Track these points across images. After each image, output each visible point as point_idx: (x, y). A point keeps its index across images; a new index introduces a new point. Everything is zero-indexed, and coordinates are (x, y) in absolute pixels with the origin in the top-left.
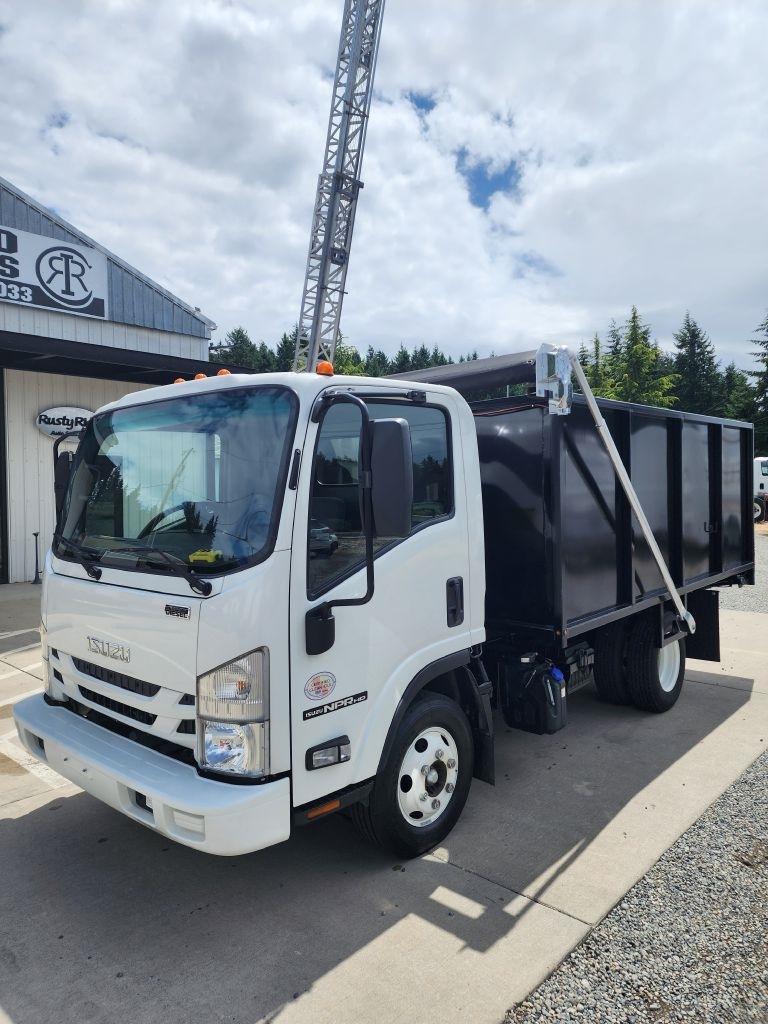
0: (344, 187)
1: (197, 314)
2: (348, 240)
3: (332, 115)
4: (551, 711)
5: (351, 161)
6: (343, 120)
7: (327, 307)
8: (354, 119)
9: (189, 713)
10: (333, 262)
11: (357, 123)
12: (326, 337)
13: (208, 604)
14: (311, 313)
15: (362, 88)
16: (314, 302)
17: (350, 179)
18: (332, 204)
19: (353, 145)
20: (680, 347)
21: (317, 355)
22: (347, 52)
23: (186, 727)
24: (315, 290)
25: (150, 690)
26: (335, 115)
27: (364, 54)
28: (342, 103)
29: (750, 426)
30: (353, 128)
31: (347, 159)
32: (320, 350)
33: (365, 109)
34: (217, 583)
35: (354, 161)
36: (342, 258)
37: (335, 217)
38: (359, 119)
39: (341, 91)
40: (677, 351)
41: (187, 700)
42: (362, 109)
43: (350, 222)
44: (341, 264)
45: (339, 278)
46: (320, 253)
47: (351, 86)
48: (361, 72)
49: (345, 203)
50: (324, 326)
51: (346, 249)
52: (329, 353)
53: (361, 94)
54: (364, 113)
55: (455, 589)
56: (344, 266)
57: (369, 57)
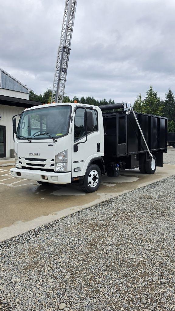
0: (66, 50)
1: (26, 87)
2: (67, 65)
3: (62, 29)
4: (116, 172)
5: (68, 43)
6: (66, 31)
7: (61, 85)
8: (69, 30)
9: (53, 162)
10: (63, 72)
11: (70, 32)
12: (60, 93)
13: (57, 143)
14: (56, 86)
15: (71, 22)
16: (57, 83)
17: (67, 48)
18: (62, 55)
19: (68, 38)
20: (167, 98)
21: (58, 98)
22: (67, 11)
23: (53, 165)
24: (57, 80)
25: (44, 160)
26: (63, 29)
27: (72, 12)
28: (65, 26)
29: (167, 118)
30: (68, 33)
31: (67, 42)
32: (59, 97)
33: (72, 27)
34: (58, 140)
35: (69, 43)
36: (65, 70)
37: (63, 59)
38: (70, 31)
39: (65, 23)
40: (166, 99)
41: (53, 160)
42: (71, 28)
43: (67, 60)
44: (65, 72)
45: (64, 76)
46: (59, 69)
47: (68, 21)
48: (71, 17)
49: (66, 54)
50: (60, 90)
51: (66, 68)
52: (61, 98)
53: (71, 24)
54: (72, 29)
55: (98, 145)
56: (66, 73)
57: (73, 13)
